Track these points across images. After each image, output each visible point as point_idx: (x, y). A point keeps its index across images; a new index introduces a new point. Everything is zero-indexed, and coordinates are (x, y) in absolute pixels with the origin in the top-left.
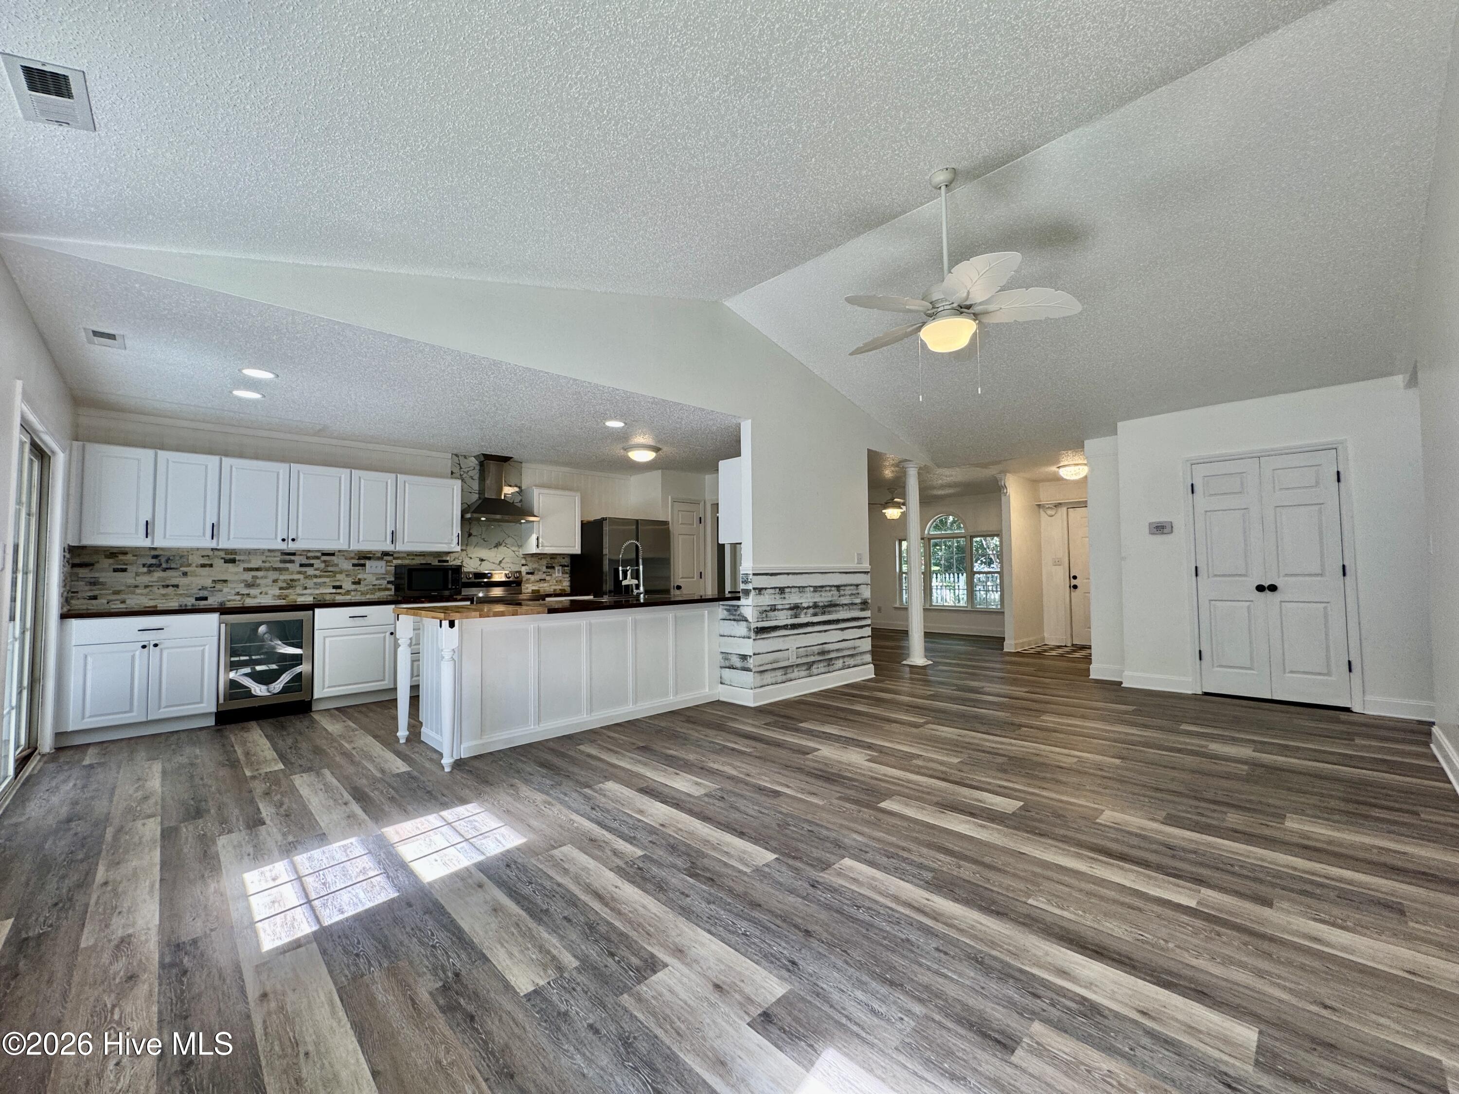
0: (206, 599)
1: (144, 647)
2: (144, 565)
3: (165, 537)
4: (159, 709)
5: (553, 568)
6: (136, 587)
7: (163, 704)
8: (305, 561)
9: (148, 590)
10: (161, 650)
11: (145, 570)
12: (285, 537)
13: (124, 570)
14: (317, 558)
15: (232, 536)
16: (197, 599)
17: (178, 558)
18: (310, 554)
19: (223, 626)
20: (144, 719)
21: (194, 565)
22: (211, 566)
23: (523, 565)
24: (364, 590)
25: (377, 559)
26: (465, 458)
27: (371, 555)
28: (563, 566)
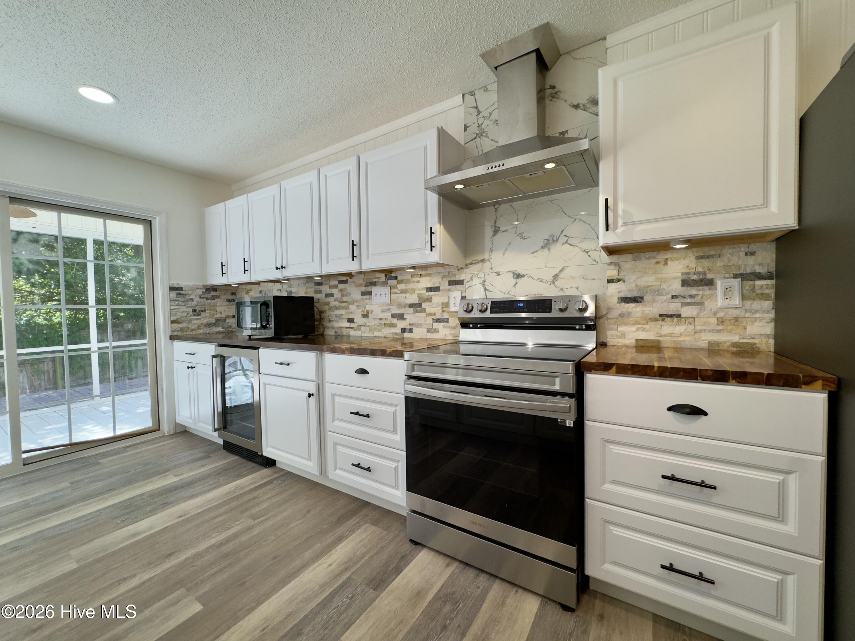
12: (279, 265)
15: (256, 269)
23: (610, 281)
24: (372, 326)
25: (381, 285)
26: (485, 90)
27: (376, 280)
28: (751, 276)
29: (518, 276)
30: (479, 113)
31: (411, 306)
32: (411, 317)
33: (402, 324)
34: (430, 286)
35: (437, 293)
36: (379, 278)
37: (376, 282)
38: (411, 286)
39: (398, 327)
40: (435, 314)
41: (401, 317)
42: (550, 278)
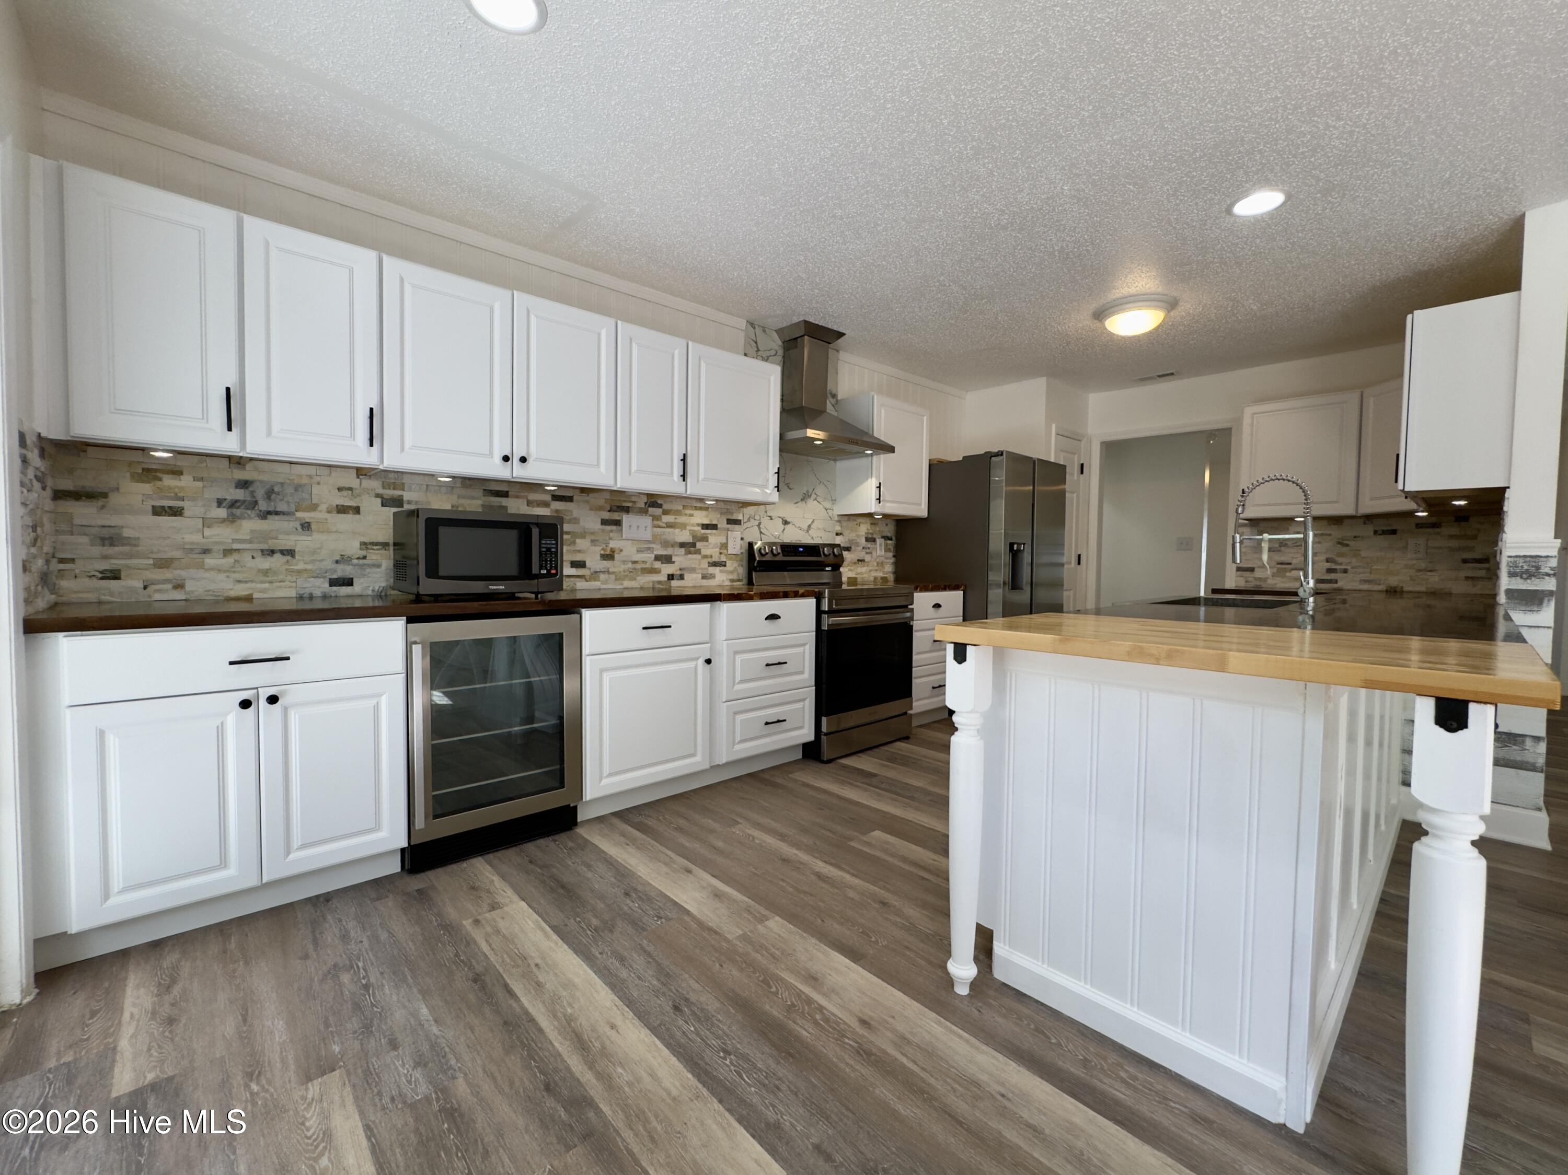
0: (349, 582)
1: (246, 704)
2: (220, 502)
3: (269, 433)
4: (288, 853)
5: (874, 540)
6: (206, 551)
7: (296, 842)
9: (230, 560)
10: (285, 710)
11: (222, 513)
12: (508, 453)
13: (176, 512)
14: (545, 504)
15: (408, 444)
16: (333, 583)
17: (290, 490)
18: (534, 496)
19: (417, 650)
20: (253, 882)
21: (323, 507)
22: (357, 510)
23: (837, 534)
24: (620, 572)
25: (638, 512)
26: (764, 331)
27: (629, 505)
28: (887, 538)
29: (786, 523)
30: (758, 350)
31: (682, 545)
32: (681, 560)
33: (668, 569)
34: (706, 522)
35: (714, 531)
36: (634, 502)
37: (628, 507)
38: (682, 519)
39: (662, 573)
40: (711, 557)
41: (668, 559)
42: (806, 527)
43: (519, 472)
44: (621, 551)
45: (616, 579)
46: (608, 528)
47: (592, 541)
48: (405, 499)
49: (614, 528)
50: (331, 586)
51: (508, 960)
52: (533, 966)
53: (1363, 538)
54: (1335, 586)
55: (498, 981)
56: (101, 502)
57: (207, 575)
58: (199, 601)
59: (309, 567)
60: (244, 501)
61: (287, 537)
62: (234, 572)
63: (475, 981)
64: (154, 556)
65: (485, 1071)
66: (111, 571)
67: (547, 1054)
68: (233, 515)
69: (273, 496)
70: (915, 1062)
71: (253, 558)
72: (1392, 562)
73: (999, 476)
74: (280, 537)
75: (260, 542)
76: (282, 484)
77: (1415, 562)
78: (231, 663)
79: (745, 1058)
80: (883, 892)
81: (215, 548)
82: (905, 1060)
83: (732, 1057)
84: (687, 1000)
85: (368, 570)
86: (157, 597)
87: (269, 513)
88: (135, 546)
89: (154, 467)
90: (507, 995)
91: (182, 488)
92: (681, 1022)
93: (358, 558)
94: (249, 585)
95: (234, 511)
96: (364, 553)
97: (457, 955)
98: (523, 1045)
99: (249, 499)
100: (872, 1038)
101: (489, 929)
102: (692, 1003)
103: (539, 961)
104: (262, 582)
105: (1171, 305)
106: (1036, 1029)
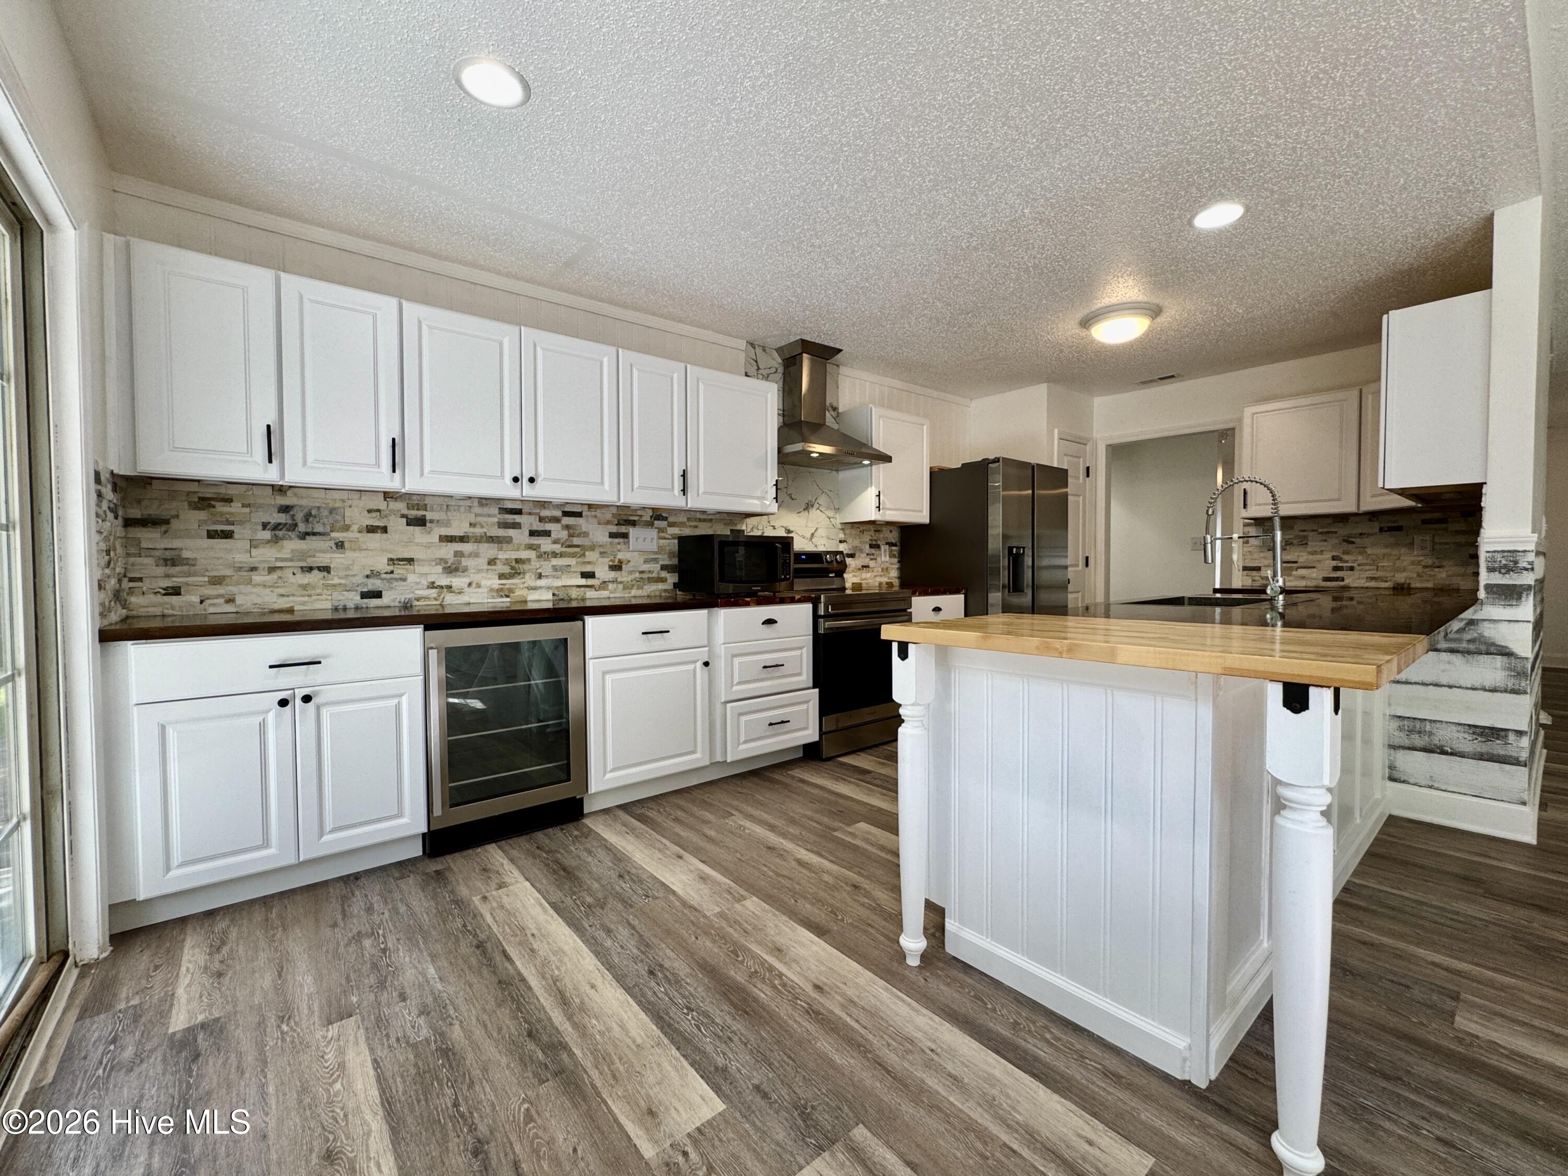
0: (378, 595)
1: (283, 703)
2: (265, 526)
3: (305, 463)
4: (321, 835)
5: (878, 547)
6: (253, 569)
7: (328, 826)
8: (538, 526)
9: (274, 576)
10: (318, 708)
11: (267, 535)
12: (517, 474)
13: (228, 535)
14: (556, 520)
15: (427, 469)
16: (364, 595)
17: (325, 513)
18: (545, 513)
19: (433, 654)
20: (292, 860)
21: (355, 528)
22: (385, 530)
23: (841, 542)
24: (628, 581)
25: (644, 525)
26: (764, 350)
27: (636, 518)
28: (891, 544)
30: (758, 369)
33: (673, 578)
34: (711, 532)
36: (641, 516)
37: (635, 521)
38: (687, 531)
39: (669, 581)
42: (809, 536)
43: (529, 492)
44: (629, 561)
45: (624, 589)
46: (616, 540)
47: (601, 553)
48: (427, 518)
49: (621, 540)
50: (362, 598)
51: (508, 930)
52: (529, 936)
53: (1369, 535)
54: (1342, 583)
55: (497, 947)
56: (163, 528)
57: (254, 590)
58: (248, 613)
59: (343, 581)
60: (286, 524)
61: (322, 555)
62: (278, 587)
63: (478, 947)
64: (207, 574)
65: (478, 1020)
66: (173, 588)
67: (533, 1007)
68: (276, 536)
69: (311, 519)
70: (857, 1021)
71: (294, 574)
72: (1399, 559)
73: (996, 482)
74: (317, 555)
75: (299, 560)
76: (319, 508)
77: (1422, 558)
78: (271, 667)
79: (706, 1014)
80: (856, 876)
81: (261, 566)
82: (848, 1019)
83: (694, 1013)
84: (661, 966)
85: (395, 584)
86: (212, 610)
87: (307, 534)
88: (194, 565)
89: (208, 496)
90: (504, 959)
91: (231, 514)
92: (653, 984)
93: (386, 573)
94: (291, 598)
95: (277, 532)
96: (391, 568)
97: (465, 926)
98: (513, 999)
99: (290, 522)
100: (822, 1000)
101: (495, 905)
102: (666, 969)
103: (535, 931)
104: (303, 596)
105: (1155, 312)
106: (975, 997)
